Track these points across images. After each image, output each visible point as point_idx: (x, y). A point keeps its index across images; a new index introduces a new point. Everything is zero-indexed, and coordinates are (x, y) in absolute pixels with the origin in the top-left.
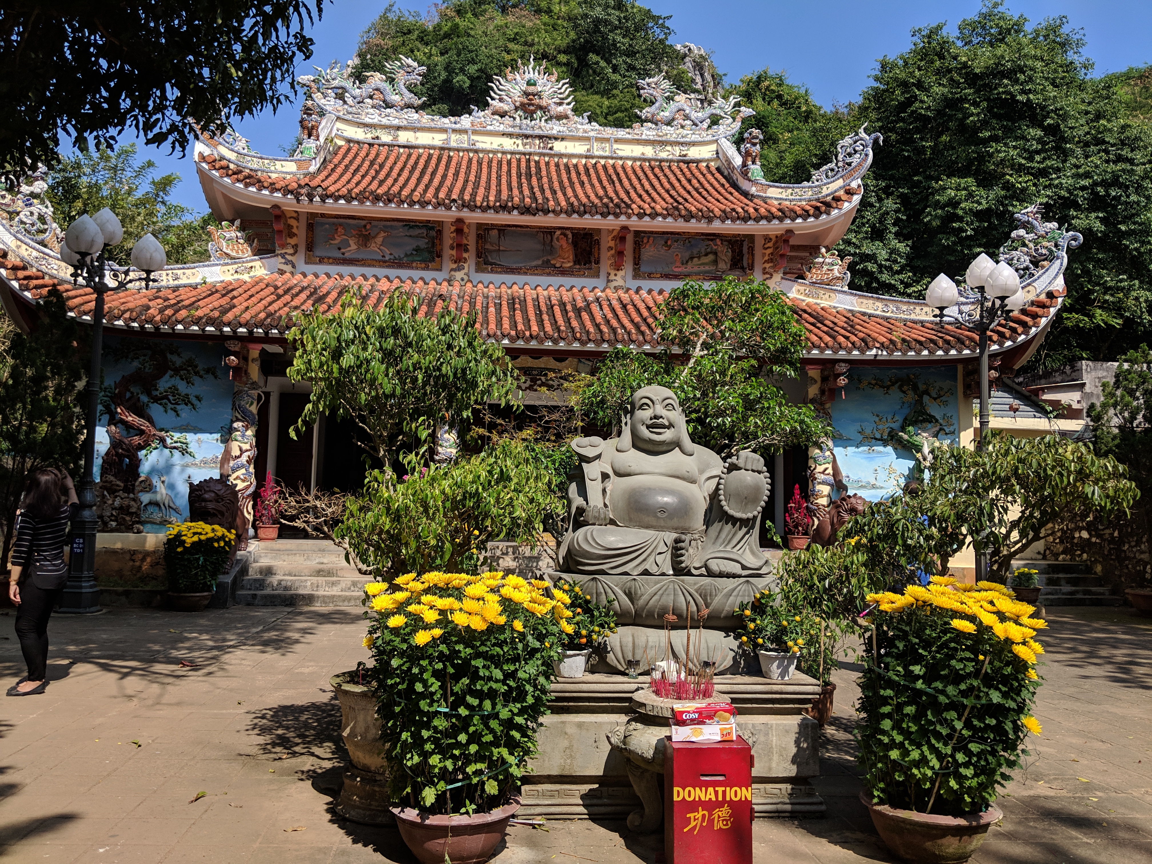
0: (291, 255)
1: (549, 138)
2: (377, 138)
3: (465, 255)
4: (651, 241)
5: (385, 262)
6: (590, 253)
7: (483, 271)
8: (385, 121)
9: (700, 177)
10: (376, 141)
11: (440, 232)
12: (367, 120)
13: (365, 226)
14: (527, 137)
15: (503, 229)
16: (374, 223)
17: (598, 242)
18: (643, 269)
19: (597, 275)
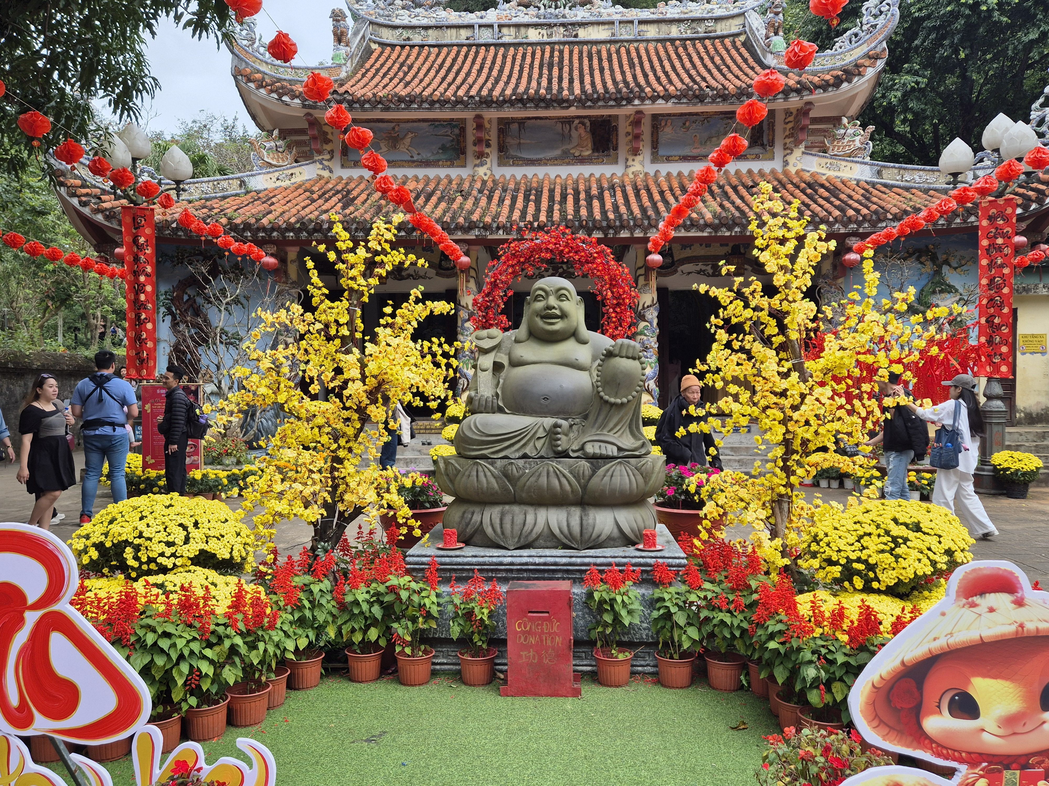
0: (328, 160)
1: (573, 24)
2: (408, 39)
3: (487, 150)
4: (669, 124)
5: (413, 162)
6: (608, 140)
7: (505, 165)
8: (415, 22)
9: (724, 53)
10: (408, 42)
11: (463, 130)
12: (397, 22)
13: (394, 128)
14: (550, 26)
15: (522, 122)
16: (403, 125)
17: (616, 128)
18: (662, 152)
19: (615, 161)
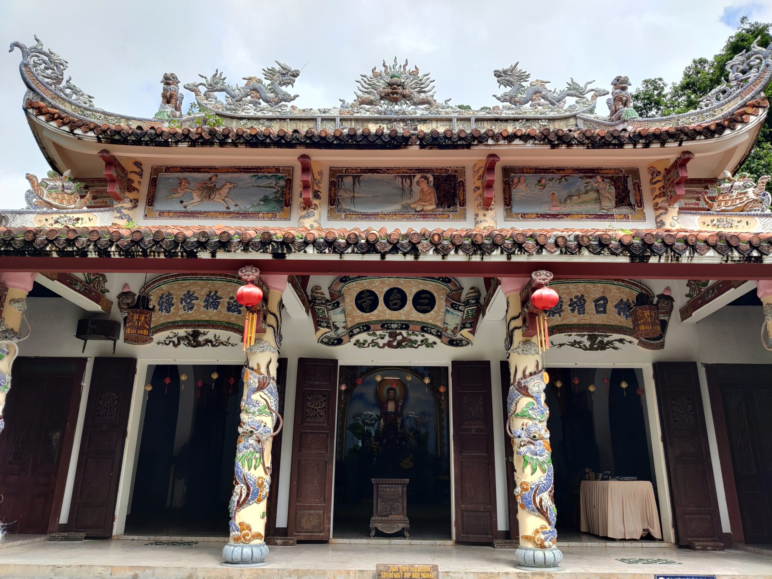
0: (128, 209)
5: (229, 213)
6: (454, 195)
7: (335, 219)
8: (260, 114)
12: (243, 114)
14: (390, 121)
15: (358, 176)
16: (221, 176)
18: (516, 209)
19: (463, 217)
